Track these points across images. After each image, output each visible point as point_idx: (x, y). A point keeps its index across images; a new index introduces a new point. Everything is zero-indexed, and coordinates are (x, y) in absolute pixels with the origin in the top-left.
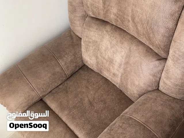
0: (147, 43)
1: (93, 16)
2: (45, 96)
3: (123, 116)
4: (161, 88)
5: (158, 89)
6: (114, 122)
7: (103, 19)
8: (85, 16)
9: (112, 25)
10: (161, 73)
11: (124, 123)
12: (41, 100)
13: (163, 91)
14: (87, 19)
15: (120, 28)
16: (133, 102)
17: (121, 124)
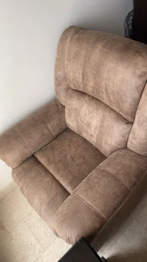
0: (118, 110)
1: (74, 88)
2: (36, 153)
3: (98, 169)
4: (129, 146)
5: (126, 147)
6: (91, 174)
7: (83, 91)
8: (68, 89)
9: (90, 96)
10: (129, 135)
11: (99, 174)
12: (33, 156)
13: (131, 148)
14: (70, 91)
15: (96, 98)
16: (106, 158)
17: (96, 175)
